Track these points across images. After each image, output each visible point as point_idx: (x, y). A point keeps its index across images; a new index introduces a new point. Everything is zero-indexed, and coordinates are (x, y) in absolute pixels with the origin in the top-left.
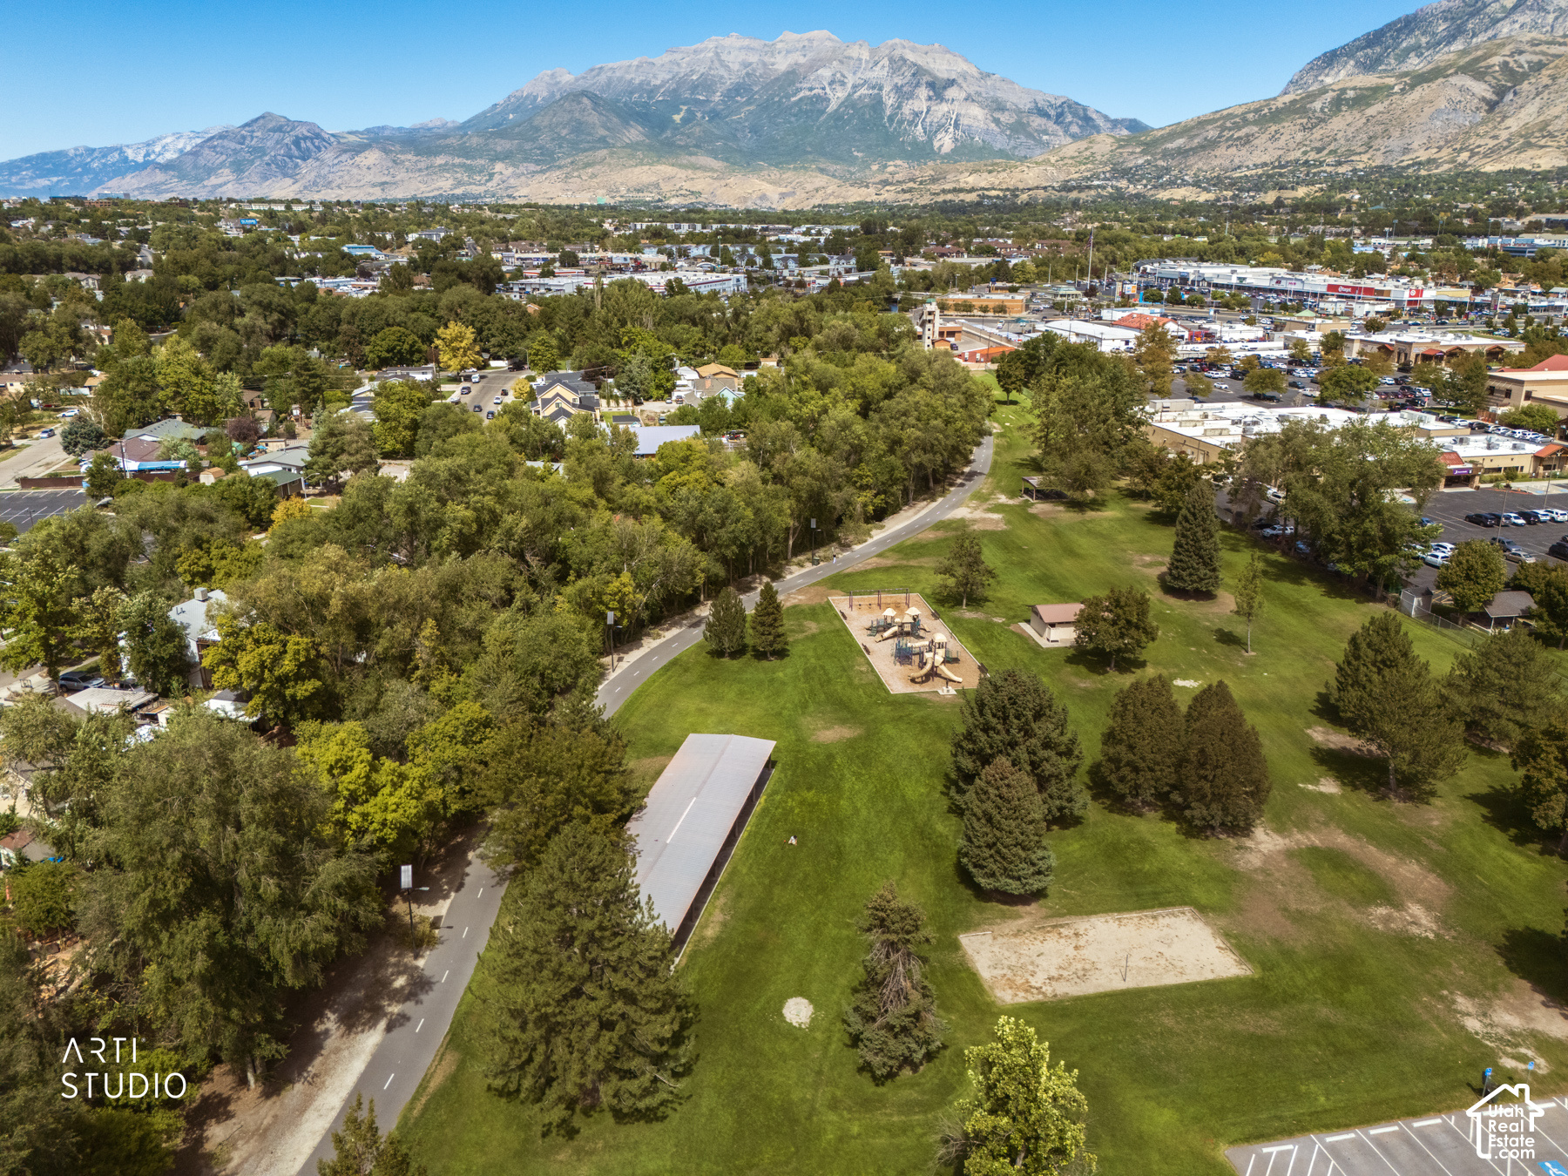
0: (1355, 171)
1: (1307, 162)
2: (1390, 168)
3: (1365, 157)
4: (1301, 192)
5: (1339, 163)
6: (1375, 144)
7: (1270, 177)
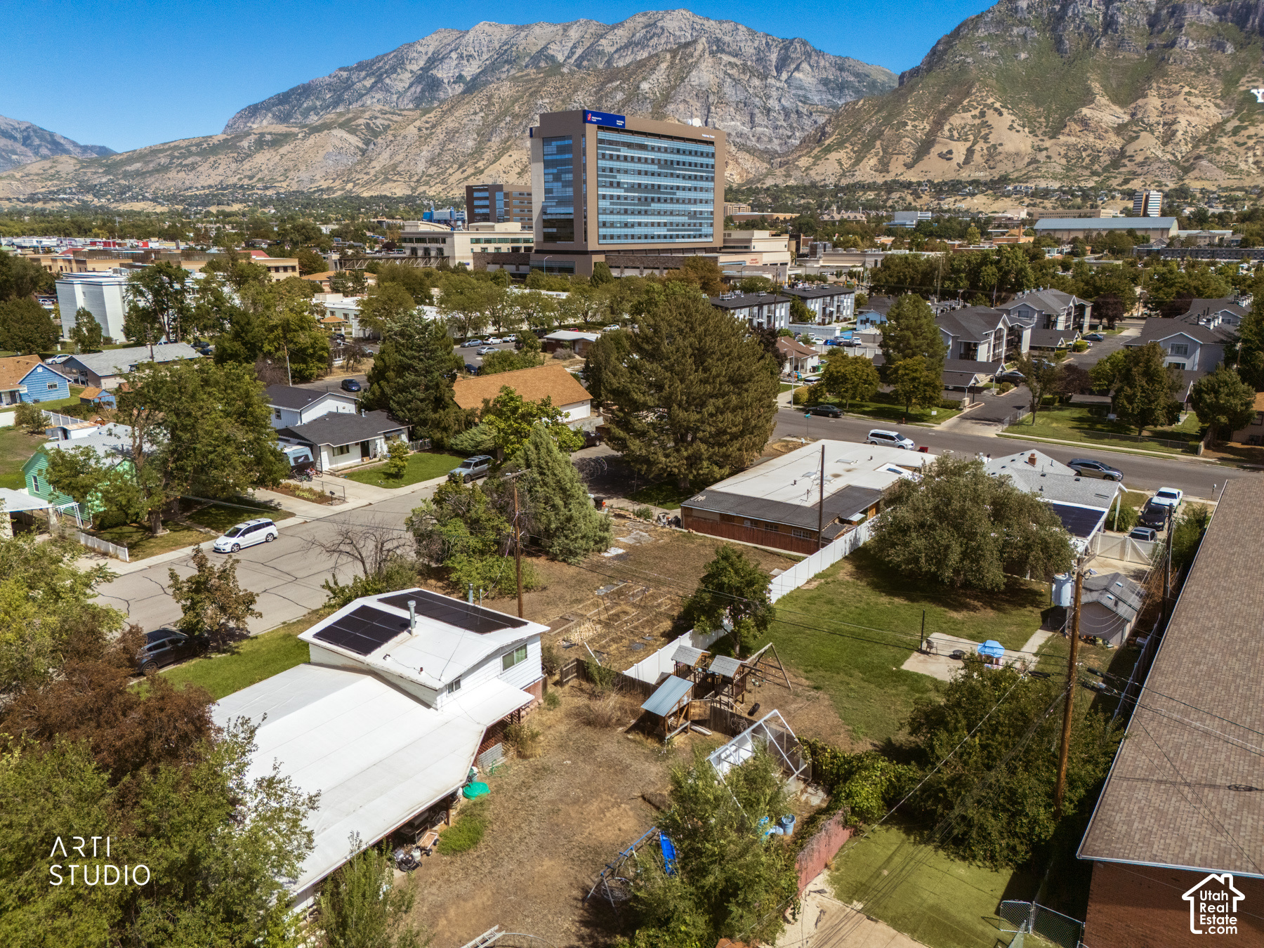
0: (278, 194)
1: (242, 186)
2: (303, 193)
3: (284, 185)
4: (236, 207)
5: (266, 188)
6: (291, 174)
7: (214, 196)
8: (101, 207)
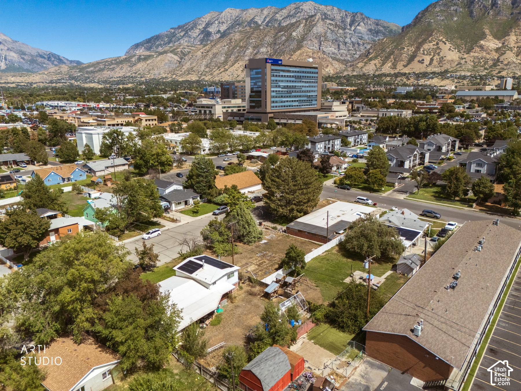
0: (146, 80)
1: (132, 77)
2: (156, 79)
3: (148, 76)
4: (130, 85)
5: (141, 77)
6: (151, 72)
7: (121, 81)
8: (78, 85)
